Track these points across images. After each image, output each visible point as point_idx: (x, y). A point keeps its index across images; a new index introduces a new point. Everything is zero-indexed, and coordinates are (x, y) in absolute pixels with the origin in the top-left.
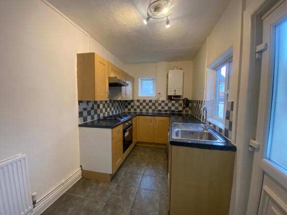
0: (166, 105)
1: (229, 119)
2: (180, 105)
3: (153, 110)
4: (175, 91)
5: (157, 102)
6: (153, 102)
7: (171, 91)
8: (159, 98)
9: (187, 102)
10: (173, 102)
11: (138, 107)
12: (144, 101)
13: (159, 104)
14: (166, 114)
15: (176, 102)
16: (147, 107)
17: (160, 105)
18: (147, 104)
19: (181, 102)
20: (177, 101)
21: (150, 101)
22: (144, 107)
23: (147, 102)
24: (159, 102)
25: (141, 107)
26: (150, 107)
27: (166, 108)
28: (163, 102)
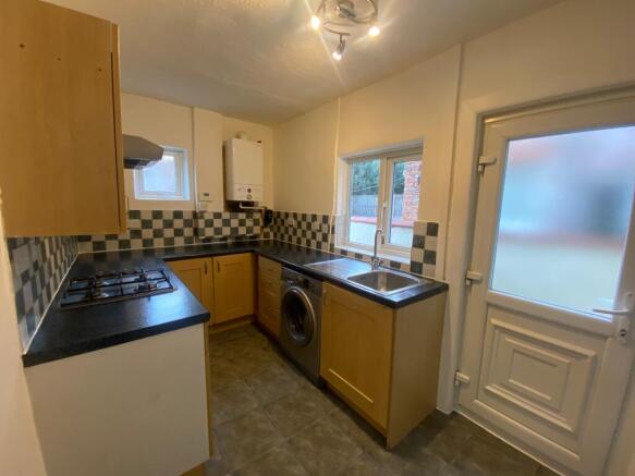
0: (226, 223)
1: (423, 247)
2: (256, 223)
3: (188, 240)
4: (249, 190)
5: (202, 217)
6: (187, 216)
7: (239, 190)
8: (206, 206)
9: (268, 216)
10: (242, 216)
11: (136, 233)
12: (157, 215)
13: (206, 221)
14: (225, 246)
15: (247, 217)
16: (169, 233)
17: (209, 224)
18: (169, 224)
19: (257, 216)
20: (249, 214)
21: (178, 215)
22: (158, 234)
23: (168, 216)
24: (208, 216)
25: (148, 234)
26: (178, 233)
27: (226, 231)
28: (218, 215)
